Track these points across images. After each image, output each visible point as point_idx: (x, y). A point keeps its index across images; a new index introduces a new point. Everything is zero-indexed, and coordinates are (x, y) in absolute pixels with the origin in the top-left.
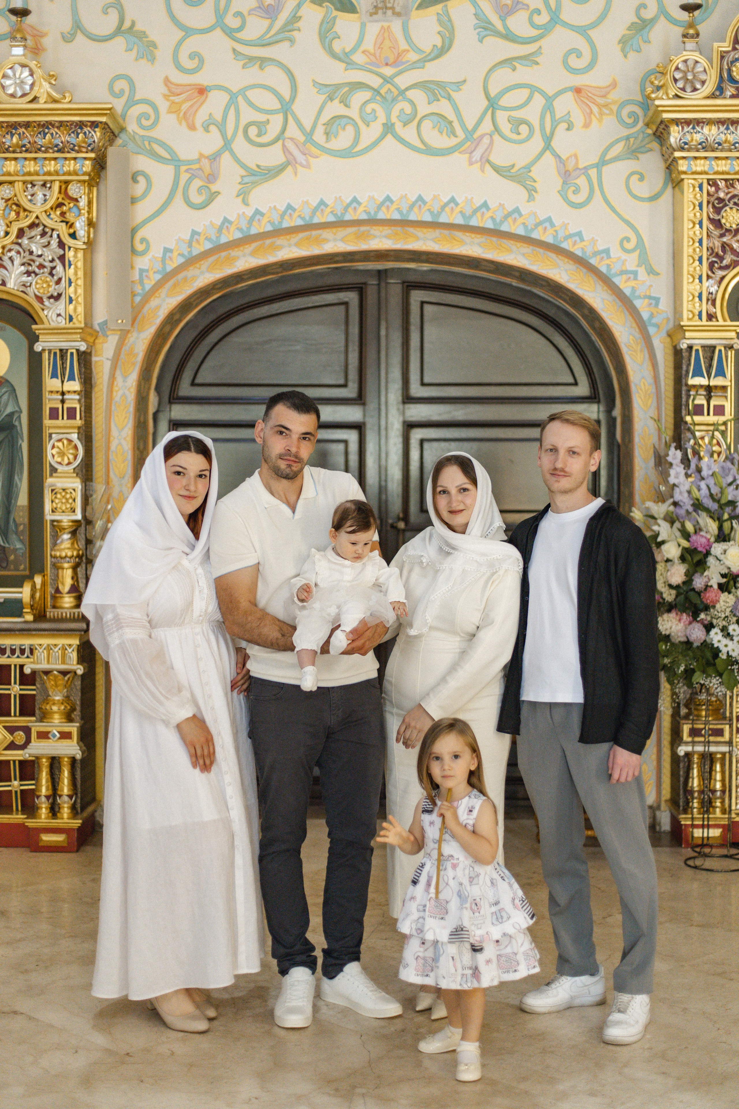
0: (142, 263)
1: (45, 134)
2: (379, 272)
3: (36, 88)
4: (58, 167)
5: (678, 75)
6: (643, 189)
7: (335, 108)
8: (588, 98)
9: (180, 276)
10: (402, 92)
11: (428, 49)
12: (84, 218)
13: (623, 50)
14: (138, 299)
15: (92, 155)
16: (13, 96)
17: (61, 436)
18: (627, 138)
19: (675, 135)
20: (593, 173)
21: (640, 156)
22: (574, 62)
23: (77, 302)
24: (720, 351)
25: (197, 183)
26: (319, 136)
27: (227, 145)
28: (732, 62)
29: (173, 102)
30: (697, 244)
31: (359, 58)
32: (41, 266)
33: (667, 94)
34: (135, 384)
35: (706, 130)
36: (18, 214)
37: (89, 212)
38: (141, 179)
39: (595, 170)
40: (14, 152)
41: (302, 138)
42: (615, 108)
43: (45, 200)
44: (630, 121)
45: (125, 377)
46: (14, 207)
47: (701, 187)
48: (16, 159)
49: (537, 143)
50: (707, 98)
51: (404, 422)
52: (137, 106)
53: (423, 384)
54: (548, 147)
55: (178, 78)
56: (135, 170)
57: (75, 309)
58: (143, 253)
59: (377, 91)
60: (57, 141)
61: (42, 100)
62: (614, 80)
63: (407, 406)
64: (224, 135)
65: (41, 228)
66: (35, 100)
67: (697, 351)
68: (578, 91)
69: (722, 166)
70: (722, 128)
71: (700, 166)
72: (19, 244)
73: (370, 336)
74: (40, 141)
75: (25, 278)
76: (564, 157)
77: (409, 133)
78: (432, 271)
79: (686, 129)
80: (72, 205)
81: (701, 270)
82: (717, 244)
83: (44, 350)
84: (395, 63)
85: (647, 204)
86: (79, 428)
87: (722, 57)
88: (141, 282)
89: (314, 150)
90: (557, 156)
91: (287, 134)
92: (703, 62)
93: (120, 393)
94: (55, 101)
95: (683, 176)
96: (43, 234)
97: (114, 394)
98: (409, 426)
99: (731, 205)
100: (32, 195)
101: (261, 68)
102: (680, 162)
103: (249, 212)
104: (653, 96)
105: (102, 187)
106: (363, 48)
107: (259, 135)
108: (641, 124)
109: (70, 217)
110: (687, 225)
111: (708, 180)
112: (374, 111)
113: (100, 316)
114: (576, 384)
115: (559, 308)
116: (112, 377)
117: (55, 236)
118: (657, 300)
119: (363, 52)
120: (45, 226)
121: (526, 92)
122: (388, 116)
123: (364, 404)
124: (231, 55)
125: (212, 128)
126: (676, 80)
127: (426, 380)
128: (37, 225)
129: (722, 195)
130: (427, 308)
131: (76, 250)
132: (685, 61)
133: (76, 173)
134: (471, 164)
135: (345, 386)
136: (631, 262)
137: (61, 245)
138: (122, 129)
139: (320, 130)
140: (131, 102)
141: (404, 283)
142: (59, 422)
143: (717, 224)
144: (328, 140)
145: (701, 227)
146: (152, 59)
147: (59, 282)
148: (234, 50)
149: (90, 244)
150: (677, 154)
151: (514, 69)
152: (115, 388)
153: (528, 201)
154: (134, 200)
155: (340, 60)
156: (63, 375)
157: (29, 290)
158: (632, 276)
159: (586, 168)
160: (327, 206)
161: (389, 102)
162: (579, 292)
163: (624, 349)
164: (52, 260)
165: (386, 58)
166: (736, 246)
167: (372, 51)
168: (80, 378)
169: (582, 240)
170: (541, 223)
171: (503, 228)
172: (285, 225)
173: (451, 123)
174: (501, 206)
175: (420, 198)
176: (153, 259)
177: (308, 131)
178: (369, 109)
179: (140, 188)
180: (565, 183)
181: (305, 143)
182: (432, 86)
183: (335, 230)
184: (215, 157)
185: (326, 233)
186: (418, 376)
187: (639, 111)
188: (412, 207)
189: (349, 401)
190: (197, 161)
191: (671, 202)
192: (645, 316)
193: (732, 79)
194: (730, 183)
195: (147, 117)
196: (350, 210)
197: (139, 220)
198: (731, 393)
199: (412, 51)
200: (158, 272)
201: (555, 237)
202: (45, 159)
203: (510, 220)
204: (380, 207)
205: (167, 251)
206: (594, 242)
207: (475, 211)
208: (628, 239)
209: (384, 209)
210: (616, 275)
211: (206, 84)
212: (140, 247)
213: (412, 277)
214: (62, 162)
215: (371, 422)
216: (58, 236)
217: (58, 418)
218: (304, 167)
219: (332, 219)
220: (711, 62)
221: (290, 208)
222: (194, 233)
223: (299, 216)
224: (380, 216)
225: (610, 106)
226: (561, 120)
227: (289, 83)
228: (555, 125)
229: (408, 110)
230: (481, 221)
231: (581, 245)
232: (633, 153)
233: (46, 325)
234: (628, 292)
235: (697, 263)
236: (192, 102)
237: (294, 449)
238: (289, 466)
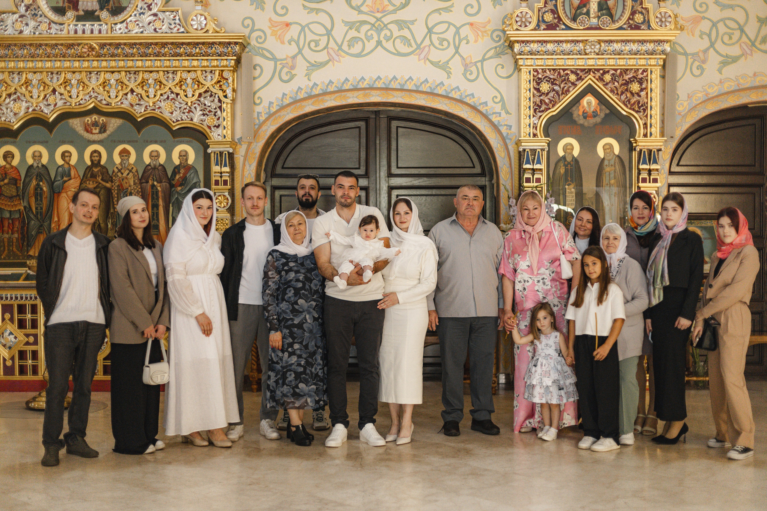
0: (258, 109)
1: (212, 48)
2: (376, 111)
3: (208, 26)
4: (218, 63)
5: (518, 19)
6: (503, 72)
7: (353, 33)
8: (476, 28)
9: (277, 115)
10: (385, 26)
11: (398, 4)
12: (231, 88)
13: (493, 5)
14: (257, 127)
15: (235, 58)
16: (196, 29)
17: (220, 194)
18: (496, 48)
19: (517, 47)
20: (479, 64)
21: (502, 56)
22: (469, 10)
23: (228, 129)
24: (539, 152)
25: (285, 70)
26: (345, 47)
27: (300, 52)
28: (544, 13)
29: (274, 30)
30: (528, 100)
31: (364, 9)
32: (210, 111)
33: (513, 28)
34: (255, 168)
35: (532, 45)
36: (198, 86)
37: (233, 85)
38: (258, 68)
39: (480, 63)
40: (197, 56)
41: (337, 48)
42: (490, 33)
43: (212, 79)
44: (497, 39)
45: (250, 165)
46: (197, 83)
47: (530, 72)
48: (198, 60)
49: (452, 50)
50: (532, 30)
51: (388, 186)
52: (257, 32)
53: (398, 168)
54: (457, 52)
55: (276, 18)
56: (255, 64)
57: (227, 132)
58: (259, 104)
59: (373, 25)
60: (218, 51)
61: (210, 32)
62: (489, 20)
63: (390, 178)
64: (298, 46)
65: (210, 93)
66: (207, 31)
67: (528, 152)
68: (471, 24)
69: (540, 62)
70: (540, 45)
71: (529, 62)
72: (199, 101)
73: (371, 144)
74: (209, 51)
75: (202, 117)
76: (465, 57)
77: (389, 45)
78: (402, 111)
79: (522, 45)
80: (225, 82)
81: (530, 113)
82: (538, 100)
83: (212, 152)
84: (383, 11)
85: (505, 80)
86: (229, 190)
87: (539, 11)
88: (258, 118)
89: (343, 54)
90: (461, 56)
91: (329, 46)
92: (530, 13)
93: (248, 173)
94: (217, 32)
95: (521, 67)
96: (211, 96)
97: (245, 173)
98: (391, 188)
99: (545, 81)
100: (206, 77)
101: (317, 13)
102: (520, 60)
103: (311, 84)
104: (506, 29)
105: (239, 72)
106: (366, 4)
107: (316, 46)
108: (502, 41)
109: (224, 87)
110: (523, 91)
111: (533, 69)
112: (372, 34)
113: (238, 136)
114: (474, 167)
115: (465, 129)
116: (244, 165)
117: (217, 96)
118: (511, 127)
119: (367, 6)
120: (212, 92)
121: (447, 25)
122: (379, 37)
123: (368, 178)
124: (302, 7)
125: (293, 43)
126: (517, 22)
127: (399, 166)
128: (208, 91)
129: (540, 76)
130: (400, 130)
131: (227, 103)
132: (521, 12)
133: (227, 66)
134: (419, 60)
135: (359, 168)
136: (498, 108)
137: (220, 101)
138: (249, 44)
139: (345, 44)
140: (253, 31)
141: (388, 117)
142: (220, 187)
143: (538, 90)
144: (349, 49)
145: (530, 92)
146: (263, 9)
147: (218, 119)
148: (303, 5)
149: (233, 100)
150: (518, 57)
151: (440, 14)
152: (245, 170)
153: (447, 79)
154: (255, 78)
155: (355, 9)
156: (221, 164)
157: (204, 123)
158: (498, 115)
159: (476, 62)
160: (349, 81)
161: (379, 31)
162: (473, 122)
163: (495, 150)
164: (215, 109)
165: (378, 9)
166: (547, 101)
167: (371, 5)
168: (229, 166)
169: (474, 97)
170: (454, 89)
171: (435, 92)
172: (328, 90)
173: (409, 40)
174: (434, 81)
175: (395, 77)
176: (264, 107)
177: (340, 44)
178: (369, 34)
179: (257, 72)
180: (465, 70)
181: (338, 50)
182: (400, 22)
183: (353, 92)
184: (294, 57)
185: (349, 94)
186: (395, 164)
187: (501, 34)
188: (391, 81)
189: (361, 176)
190: (286, 59)
191: (517, 79)
192: (505, 135)
193: (544, 21)
194: (544, 71)
195: (261, 38)
196: (360, 83)
197: (257, 88)
198: (545, 172)
199: (390, 6)
200: (267, 113)
201: (461, 96)
202: (212, 60)
203: (439, 88)
204: (375, 82)
205: (271, 103)
206: (479, 98)
207: (421, 84)
208: (496, 97)
209: (377, 82)
210: (490, 115)
211: (289, 21)
212: (258, 101)
213: (392, 114)
214: (220, 61)
215: (372, 187)
216: (218, 97)
217: (219, 185)
218: (337, 61)
219: (352, 87)
220: (534, 13)
221: (331, 82)
222: (284, 94)
223: (336, 86)
224: (375, 86)
225: (488, 32)
226: (464, 39)
227: (330, 21)
228: (460, 41)
229: (389, 34)
230: (424, 88)
231: (473, 100)
232: (498, 55)
233: (213, 140)
234: (496, 123)
235: (528, 109)
236: (282, 31)
237: (346, 193)
238: (346, 200)
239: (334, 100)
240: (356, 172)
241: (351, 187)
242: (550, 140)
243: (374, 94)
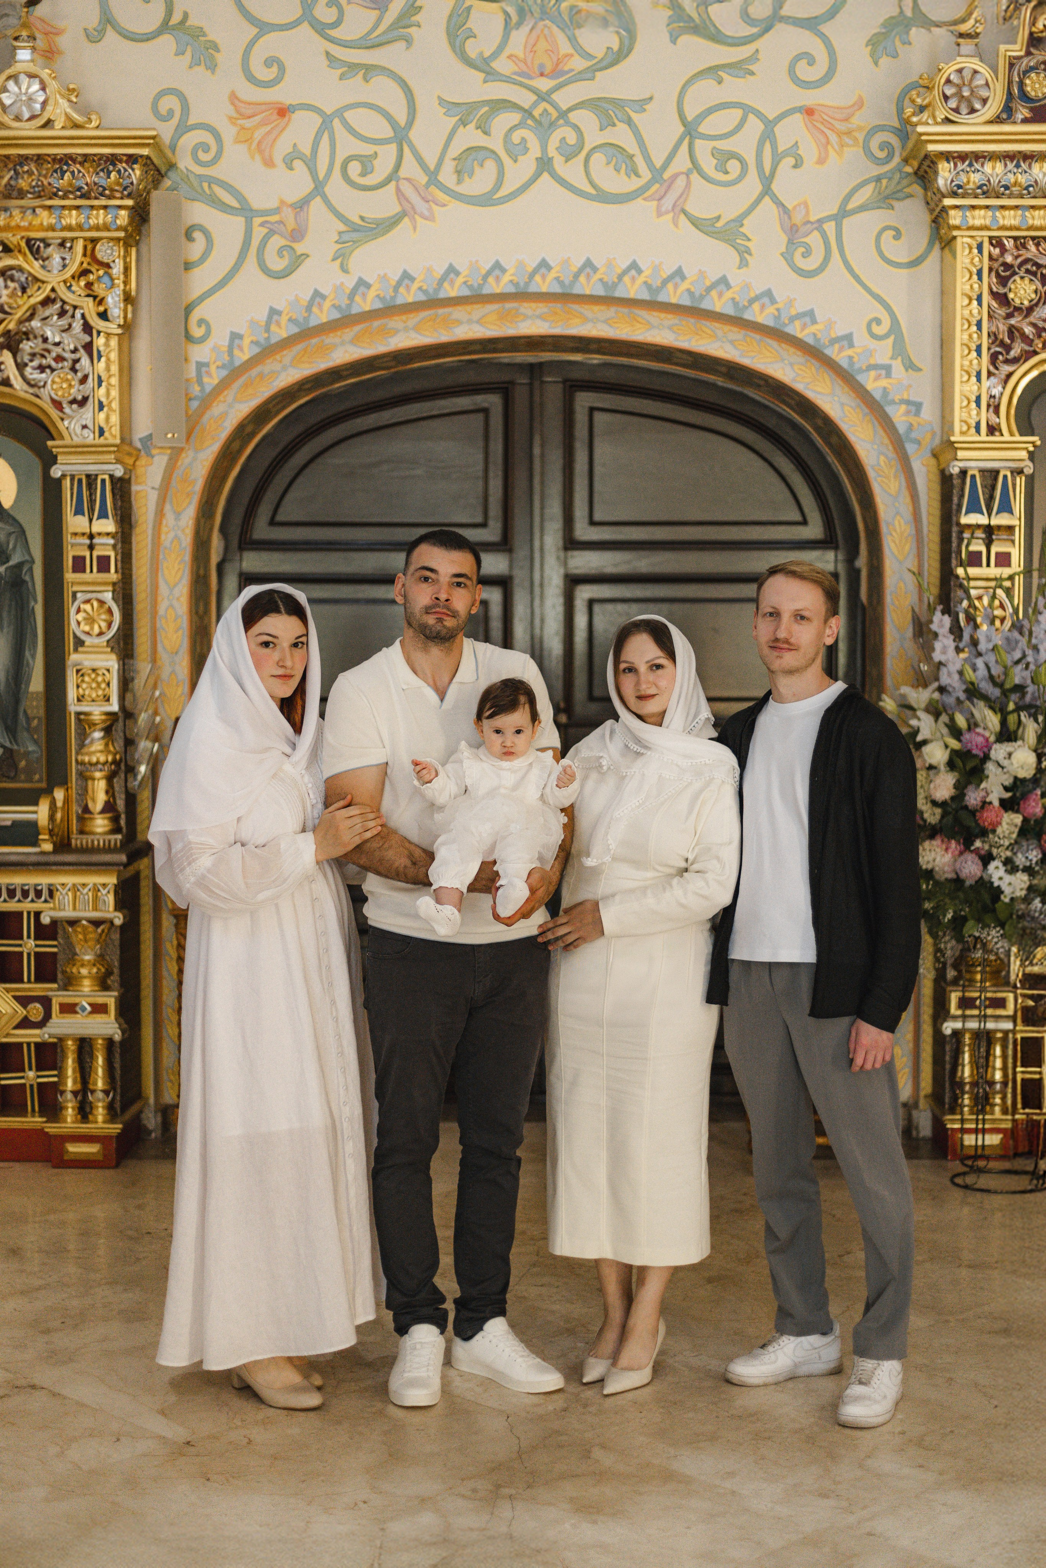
0: (199, 353)
1: (63, 173)
2: (532, 366)
3: (49, 108)
4: (82, 219)
5: (949, 91)
6: (900, 251)
7: (470, 137)
8: (824, 122)
9: (254, 372)
10: (563, 114)
11: (600, 54)
12: (119, 291)
13: (872, 55)
14: (195, 404)
15: (130, 202)
16: (17, 117)
17: (89, 596)
18: (878, 179)
19: (945, 174)
20: (830, 228)
21: (895, 204)
22: (804, 71)
23: (110, 409)
24: (1005, 477)
25: (276, 242)
26: (447, 176)
27: (319, 188)
28: (1026, 72)
29: (242, 128)
30: (974, 328)
31: (502, 65)
32: (59, 359)
33: (934, 117)
34: (192, 523)
35: (988, 168)
37: (125, 283)
38: (197, 235)
39: (833, 223)
41: (424, 179)
42: (861, 137)
43: (64, 266)
44: (882, 155)
45: (178, 515)
47: (980, 247)
49: (752, 184)
50: (990, 122)
51: (567, 576)
52: (192, 133)
53: (592, 523)
54: (767, 191)
55: (250, 93)
56: (190, 223)
57: (107, 419)
58: (202, 340)
59: (528, 113)
60: (81, 183)
61: (58, 125)
62: (860, 98)
63: (570, 553)
64: (313, 172)
65: (58, 305)
66: (48, 124)
67: (973, 477)
68: (809, 112)
69: (1010, 218)
70: (1010, 166)
71: (979, 218)
73: (519, 456)
74: (56, 183)
76: (790, 207)
77: (572, 172)
78: (603, 364)
79: (960, 166)
80: (101, 272)
81: (980, 364)
82: (1002, 328)
83: (64, 476)
84: (556, 73)
85: (904, 272)
86: (114, 584)
87: (1011, 65)
88: (200, 381)
89: (441, 196)
90: (780, 204)
91: (402, 173)
92: (985, 71)
93: (171, 535)
94: (77, 126)
95: (955, 233)
96: (62, 313)
97: (163, 537)
98: (573, 581)
99: (1023, 273)
101: (366, 80)
102: (952, 213)
103: (350, 282)
104: (914, 119)
105: (144, 248)
106: (508, 51)
107: (363, 174)
108: (897, 159)
109: (99, 289)
110: (961, 301)
111: (991, 238)
112: (524, 140)
113: (142, 428)
114: (804, 522)
115: (781, 416)
116: (160, 513)
117: (78, 315)
118: (918, 406)
119: (510, 57)
120: (64, 302)
121: (738, 113)
122: (544, 148)
123: (510, 551)
124: (324, 61)
125: (297, 164)
126: (946, 98)
127: (597, 517)
128: (53, 301)
129: (1009, 259)
130: (598, 417)
131: (108, 335)
132: (960, 71)
133: (106, 228)
134: (660, 214)
135: (484, 525)
136: (883, 352)
137: (87, 328)
138: (172, 166)
139: (449, 166)
140: (183, 128)
141: (565, 381)
142: (87, 576)
143: (1002, 299)
144: (459, 182)
145: (980, 304)
146: (212, 67)
147: (84, 380)
148: (327, 53)
149: (128, 328)
150: (948, 202)
151: (720, 82)
152: (164, 529)
153: (740, 267)
154: (188, 266)
155: (477, 68)
156: (91, 510)
157: (43, 393)
158: (884, 372)
159: (820, 221)
160: (458, 273)
161: (544, 128)
162: (810, 395)
163: (871, 474)
164: (75, 351)
165: (541, 66)
166: (1028, 330)
167: (521, 55)
168: (115, 515)
169: (814, 322)
170: (757, 298)
171: (705, 305)
172: (399, 301)
173: (631, 157)
174: (702, 274)
175: (588, 264)
176: (215, 349)
177: (432, 167)
178: (516, 137)
179: (196, 249)
180: (790, 242)
181: (427, 186)
182: (605, 105)
183: (468, 308)
184: (302, 205)
185: (458, 313)
186: (586, 512)
187: (895, 141)
188: (577, 276)
189: (489, 547)
190: (277, 211)
191: (938, 268)
192: (901, 429)
193: (1024, 96)
194: (1020, 243)
195: (206, 148)
196: (491, 280)
197: (196, 293)
198: (1019, 535)
199: (577, 57)
200: (223, 367)
201: (777, 318)
202: (63, 207)
203: (714, 293)
204: (532, 275)
205: (235, 337)
206: (830, 324)
207: (665, 282)
208: (878, 321)
209: (538, 278)
210: (861, 371)
211: (288, 101)
212: (197, 332)
213: (576, 375)
214: (87, 212)
215: (520, 576)
216: (83, 316)
217: (84, 571)
218: (426, 219)
219: (466, 292)
220: (996, 72)
221: (406, 276)
222: (273, 312)
223: (420, 289)
224: (532, 289)
225: (855, 134)
226: (786, 154)
227: (404, 102)
228: (777, 160)
229: (572, 139)
230: (673, 295)
231: (813, 329)
232: (885, 200)
233: (67, 441)
234: (877, 396)
235: (974, 354)
236: (268, 128)
237: (443, 596)
238: (440, 620)
239: (416, 328)
240: (472, 535)
241: (459, 580)
242: (1039, 443)
243: (529, 312)
